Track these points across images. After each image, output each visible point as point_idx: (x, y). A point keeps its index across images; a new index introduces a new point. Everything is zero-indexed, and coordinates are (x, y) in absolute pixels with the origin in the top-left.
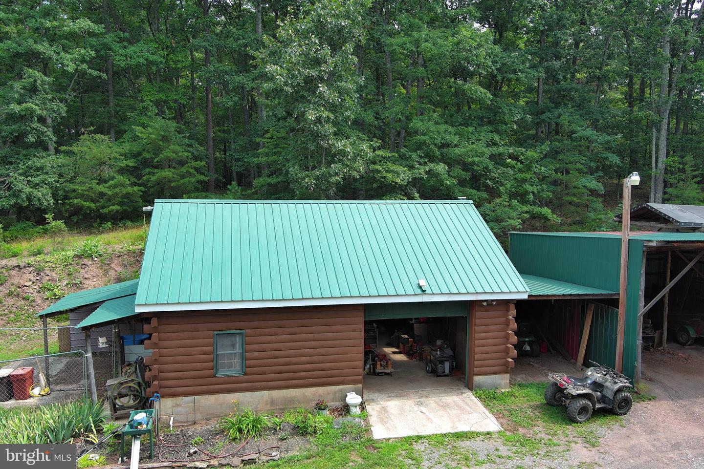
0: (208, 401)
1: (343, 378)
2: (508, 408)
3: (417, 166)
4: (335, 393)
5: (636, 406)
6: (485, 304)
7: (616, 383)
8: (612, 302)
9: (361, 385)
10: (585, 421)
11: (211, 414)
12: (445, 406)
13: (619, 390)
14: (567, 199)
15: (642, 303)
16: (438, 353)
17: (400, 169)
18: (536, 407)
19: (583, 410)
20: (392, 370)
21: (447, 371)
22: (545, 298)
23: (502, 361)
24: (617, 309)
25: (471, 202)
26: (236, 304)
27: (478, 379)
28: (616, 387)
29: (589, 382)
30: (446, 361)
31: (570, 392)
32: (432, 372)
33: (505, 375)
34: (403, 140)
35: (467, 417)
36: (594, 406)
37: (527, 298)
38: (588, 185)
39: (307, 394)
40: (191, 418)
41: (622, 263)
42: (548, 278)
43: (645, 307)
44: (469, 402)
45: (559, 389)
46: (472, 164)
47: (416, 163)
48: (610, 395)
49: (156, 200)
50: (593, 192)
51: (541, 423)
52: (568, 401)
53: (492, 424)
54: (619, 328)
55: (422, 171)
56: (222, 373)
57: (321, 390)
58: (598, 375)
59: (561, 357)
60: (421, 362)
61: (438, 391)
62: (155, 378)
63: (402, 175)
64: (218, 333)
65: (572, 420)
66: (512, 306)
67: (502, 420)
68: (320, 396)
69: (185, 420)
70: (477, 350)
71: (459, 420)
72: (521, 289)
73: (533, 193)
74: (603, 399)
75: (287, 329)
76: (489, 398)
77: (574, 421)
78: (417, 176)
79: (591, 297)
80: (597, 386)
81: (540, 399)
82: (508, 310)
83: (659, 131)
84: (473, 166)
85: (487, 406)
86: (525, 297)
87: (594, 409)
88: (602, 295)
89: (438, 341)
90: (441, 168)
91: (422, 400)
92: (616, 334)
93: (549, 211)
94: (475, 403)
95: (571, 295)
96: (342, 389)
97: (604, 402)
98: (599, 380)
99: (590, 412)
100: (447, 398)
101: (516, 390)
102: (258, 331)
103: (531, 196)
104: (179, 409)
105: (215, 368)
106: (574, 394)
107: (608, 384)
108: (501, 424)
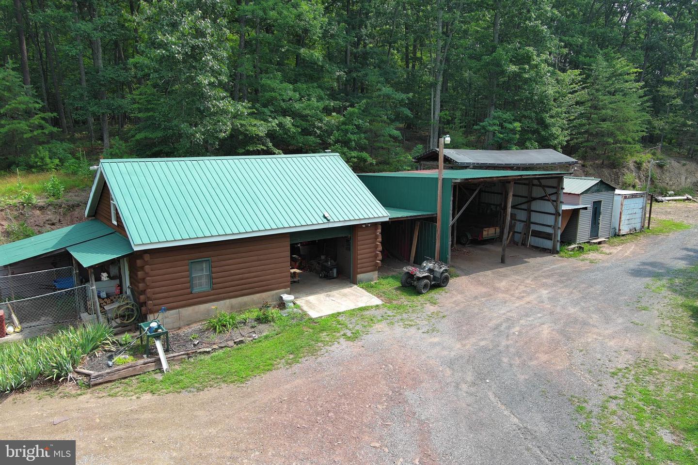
0: (188, 312)
1: (277, 285)
2: (381, 291)
3: (270, 119)
4: (273, 296)
5: (451, 281)
6: (364, 226)
7: (441, 268)
8: (432, 219)
9: (289, 289)
10: (426, 293)
11: (190, 321)
12: (345, 295)
13: (443, 273)
14: (377, 145)
15: (451, 218)
16: (329, 263)
17: (258, 123)
18: (397, 289)
19: (425, 286)
20: (299, 279)
21: (335, 275)
22: (396, 220)
23: (373, 263)
24: (435, 224)
25: (338, 154)
26: (215, 238)
27: (360, 276)
28: (442, 270)
29: (427, 269)
30: (335, 268)
31: (418, 275)
32: (324, 277)
33: (375, 272)
34: (238, 92)
35: (361, 299)
36: (431, 283)
37: (388, 220)
38: (391, 133)
39: (255, 299)
40: (176, 325)
41: (439, 193)
42: (397, 208)
43: (452, 220)
44: (357, 291)
45: (410, 276)
46: (307, 116)
47: (268, 117)
48: (438, 275)
49: (102, 161)
50: (395, 139)
51: (403, 296)
52: (415, 282)
53: (377, 301)
54: (437, 235)
55: (273, 124)
56: (196, 290)
57: (264, 295)
58: (431, 265)
59: (397, 260)
60: (311, 272)
61: (335, 288)
62: (149, 299)
63: (260, 128)
64: (192, 261)
65: (419, 293)
66: (380, 227)
67: (381, 298)
68: (263, 299)
69: (172, 328)
70: (359, 257)
71: (358, 302)
72: (386, 215)
73: (354, 140)
74: (435, 278)
75: (240, 254)
76: (369, 288)
77: (421, 293)
78: (270, 128)
79: (421, 217)
80: (431, 271)
81: (398, 284)
82: (376, 229)
83: (435, 92)
84: (307, 117)
85: (369, 292)
86: (387, 219)
87: (431, 285)
88: (428, 215)
89: (322, 256)
90: (288, 121)
91: (329, 293)
92: (435, 239)
93: (368, 155)
94: (361, 291)
95: (411, 216)
96: (277, 293)
97: (435, 281)
98: (432, 268)
99: (429, 287)
100: (342, 290)
101: (382, 280)
102: (219, 257)
103: (353, 143)
104: (167, 320)
105: (191, 287)
106: (421, 276)
107: (436, 269)
108: (382, 300)
